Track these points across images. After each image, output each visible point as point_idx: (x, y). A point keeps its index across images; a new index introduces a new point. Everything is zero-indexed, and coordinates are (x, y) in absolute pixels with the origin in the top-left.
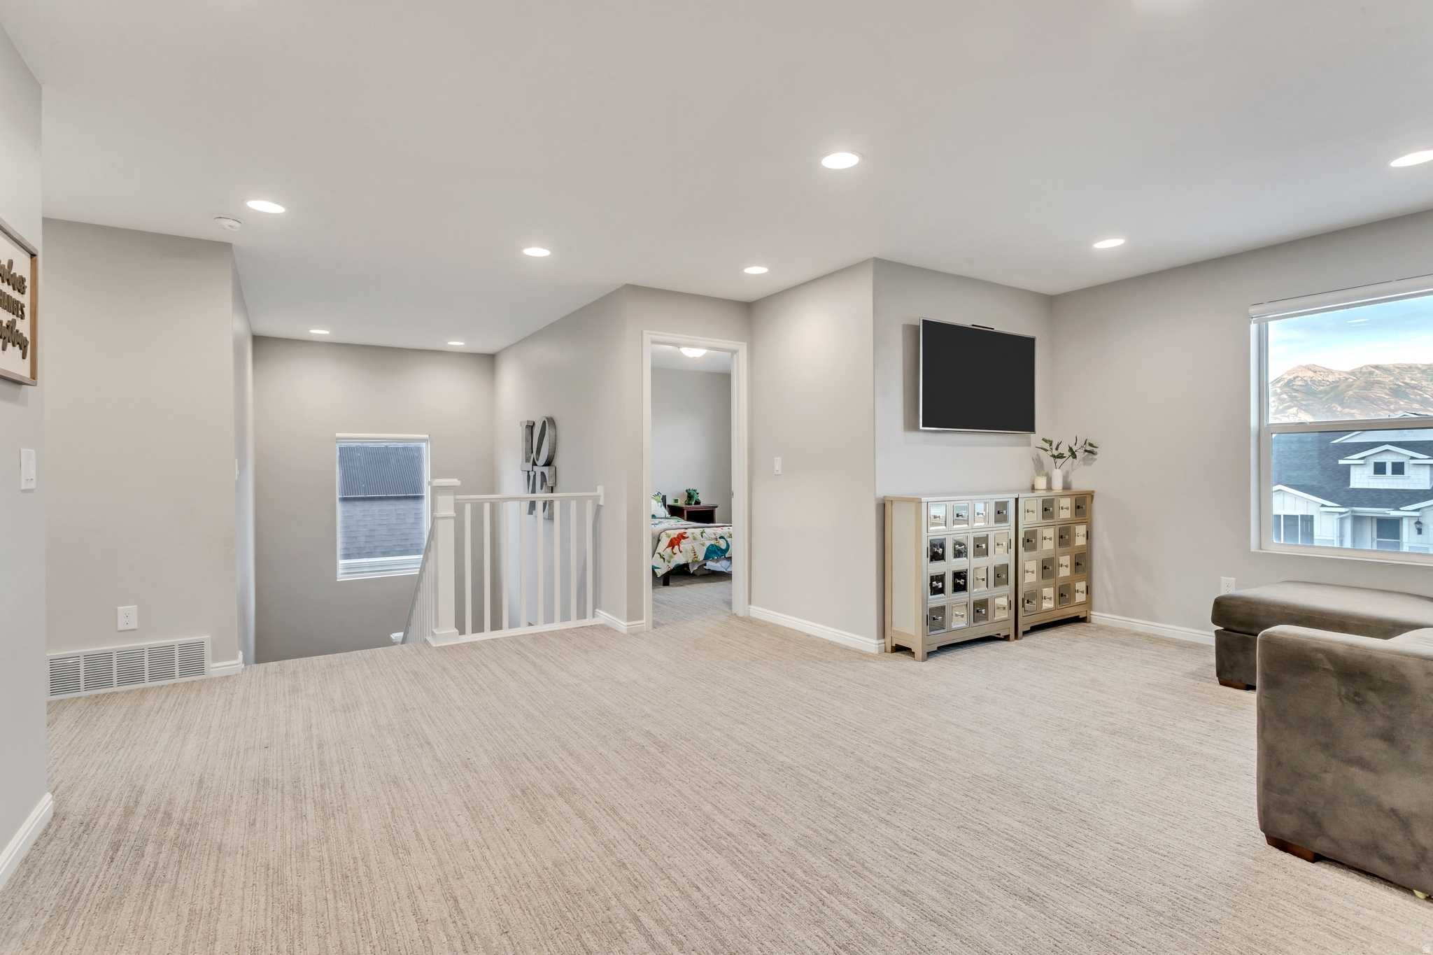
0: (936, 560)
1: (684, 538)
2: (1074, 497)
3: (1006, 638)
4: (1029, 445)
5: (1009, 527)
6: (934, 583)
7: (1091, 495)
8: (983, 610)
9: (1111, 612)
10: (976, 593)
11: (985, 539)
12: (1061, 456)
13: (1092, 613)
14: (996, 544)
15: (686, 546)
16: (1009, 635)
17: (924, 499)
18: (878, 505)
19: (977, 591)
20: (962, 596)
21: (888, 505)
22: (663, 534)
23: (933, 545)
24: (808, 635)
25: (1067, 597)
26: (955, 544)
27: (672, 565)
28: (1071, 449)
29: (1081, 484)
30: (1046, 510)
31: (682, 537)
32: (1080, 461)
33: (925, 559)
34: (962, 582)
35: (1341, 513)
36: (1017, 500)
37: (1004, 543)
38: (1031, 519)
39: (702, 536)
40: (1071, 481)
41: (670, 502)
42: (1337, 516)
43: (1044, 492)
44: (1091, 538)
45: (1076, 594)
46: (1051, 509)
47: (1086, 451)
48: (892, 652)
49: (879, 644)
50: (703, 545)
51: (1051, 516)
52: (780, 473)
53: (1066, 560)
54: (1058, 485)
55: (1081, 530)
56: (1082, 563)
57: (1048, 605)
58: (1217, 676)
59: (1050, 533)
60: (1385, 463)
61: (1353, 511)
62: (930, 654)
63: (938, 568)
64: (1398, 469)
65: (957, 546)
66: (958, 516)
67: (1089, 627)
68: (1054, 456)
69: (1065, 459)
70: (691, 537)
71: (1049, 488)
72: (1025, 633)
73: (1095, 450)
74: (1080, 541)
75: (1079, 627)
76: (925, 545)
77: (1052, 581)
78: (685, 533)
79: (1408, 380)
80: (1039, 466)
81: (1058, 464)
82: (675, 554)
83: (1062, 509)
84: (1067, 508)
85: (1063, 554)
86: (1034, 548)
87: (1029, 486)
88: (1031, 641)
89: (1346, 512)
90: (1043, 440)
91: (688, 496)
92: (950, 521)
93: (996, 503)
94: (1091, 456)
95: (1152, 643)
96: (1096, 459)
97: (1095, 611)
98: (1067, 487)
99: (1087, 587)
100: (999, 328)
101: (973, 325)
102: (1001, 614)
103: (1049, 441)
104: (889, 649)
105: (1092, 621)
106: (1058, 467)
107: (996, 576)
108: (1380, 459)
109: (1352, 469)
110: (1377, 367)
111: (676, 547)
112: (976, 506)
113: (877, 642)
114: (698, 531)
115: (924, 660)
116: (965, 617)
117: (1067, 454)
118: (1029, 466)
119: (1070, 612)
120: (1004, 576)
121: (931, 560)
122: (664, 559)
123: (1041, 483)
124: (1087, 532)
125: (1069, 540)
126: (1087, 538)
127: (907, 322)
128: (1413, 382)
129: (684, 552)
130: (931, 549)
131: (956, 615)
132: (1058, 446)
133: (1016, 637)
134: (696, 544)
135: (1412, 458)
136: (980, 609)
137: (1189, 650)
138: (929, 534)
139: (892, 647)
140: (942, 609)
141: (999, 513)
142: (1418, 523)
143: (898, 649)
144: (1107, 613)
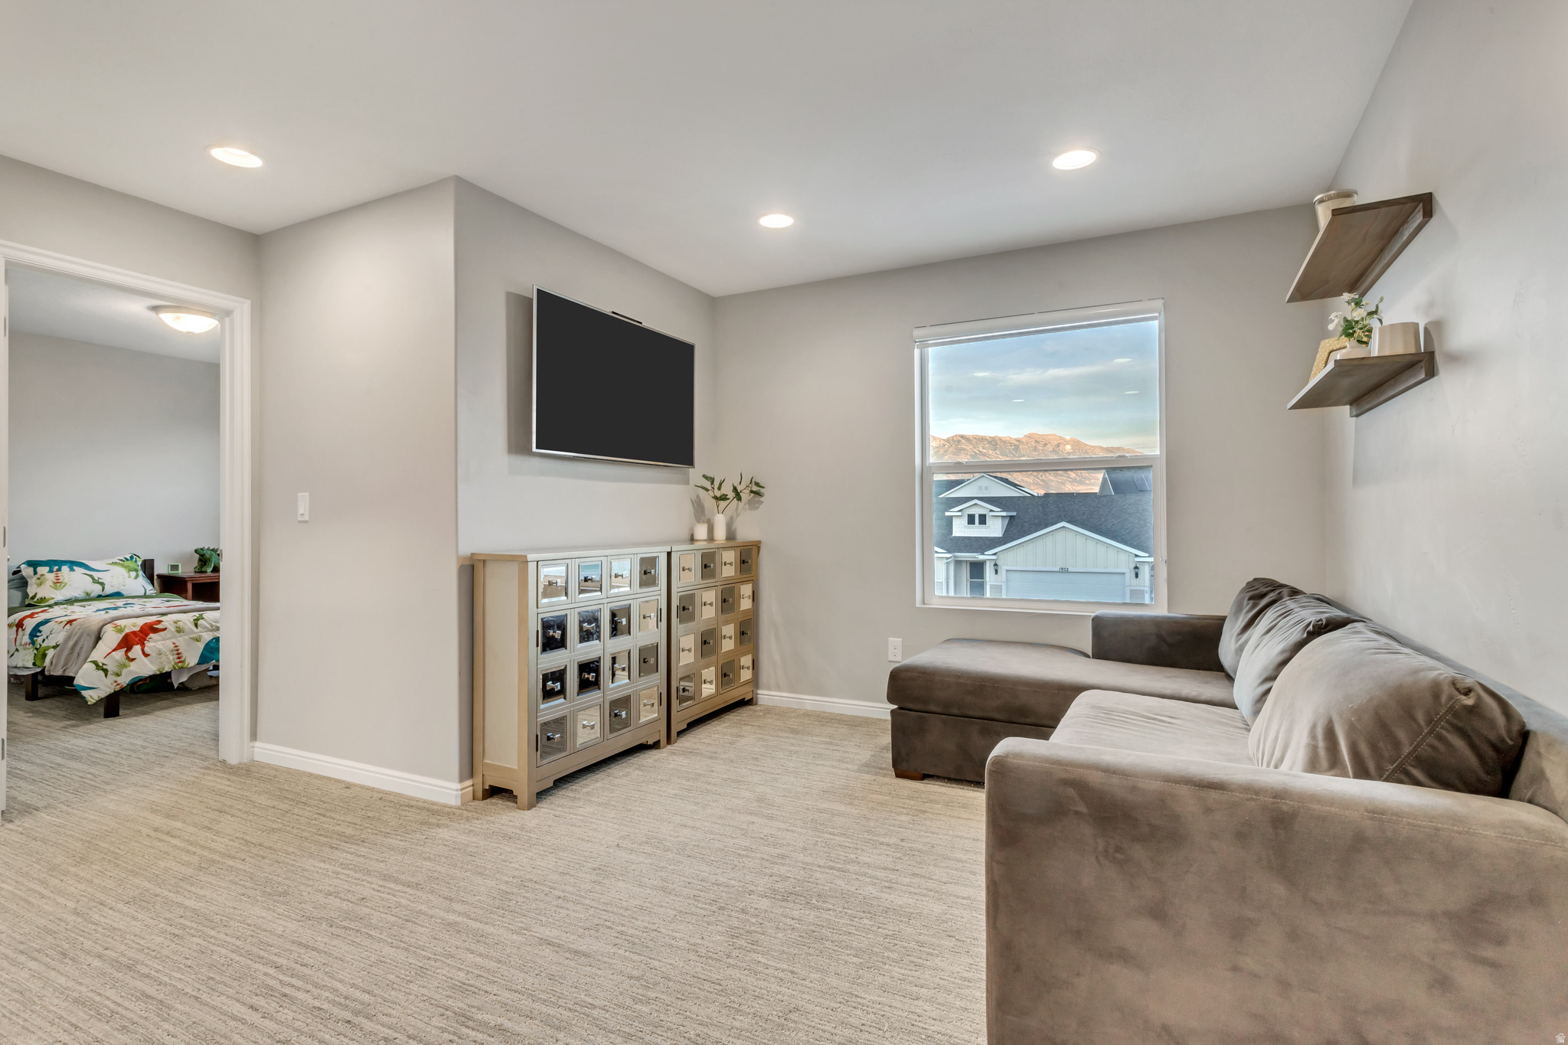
0: (552, 649)
1: (156, 631)
2: (739, 550)
3: (656, 745)
4: (687, 482)
5: (659, 593)
6: (550, 683)
7: (756, 546)
8: (624, 713)
9: (779, 688)
10: (613, 689)
11: (627, 611)
12: (724, 498)
13: (759, 692)
14: (642, 617)
15: (159, 645)
16: (659, 741)
17: (531, 557)
18: (462, 569)
19: (616, 685)
20: (593, 696)
21: (479, 567)
22: (109, 628)
23: (547, 625)
24: (348, 786)
25: (731, 677)
26: (581, 622)
27: (125, 680)
28: (735, 489)
29: (747, 532)
30: (706, 566)
31: (150, 629)
32: (745, 504)
33: (534, 649)
34: (591, 676)
35: (947, 558)
36: (669, 554)
37: (652, 615)
38: (686, 580)
39: (196, 625)
40: (735, 529)
41: (160, 569)
42: (945, 561)
43: (705, 543)
44: (757, 602)
45: (742, 670)
46: (712, 565)
47: (752, 492)
48: (485, 797)
49: (462, 790)
50: (198, 640)
51: (712, 575)
52: (306, 518)
53: (729, 630)
54: (720, 534)
55: (746, 590)
56: (748, 632)
57: (708, 690)
58: (893, 767)
59: (710, 596)
60: (974, 515)
61: (955, 557)
62: (541, 795)
63: (555, 660)
64: (983, 520)
65: (585, 625)
66: (586, 580)
67: (755, 711)
68: (716, 498)
69: (729, 501)
70: (172, 628)
71: (711, 538)
72: (680, 733)
73: (762, 490)
74: (746, 604)
75: (745, 712)
76: (534, 626)
77: (714, 658)
78: (159, 622)
79: (981, 449)
80: (700, 512)
81: (721, 508)
82: (133, 660)
83: (725, 565)
84: (731, 564)
85: (727, 623)
86: (691, 618)
87: (687, 536)
88: (687, 744)
89: (951, 557)
90: (704, 476)
91: (200, 560)
92: (573, 587)
93: (642, 560)
94: (758, 498)
95: (823, 725)
96: (763, 502)
97: (763, 689)
98: (731, 536)
99: (753, 660)
100: (648, 323)
101: (613, 312)
102: (649, 714)
103: (711, 478)
104: (480, 794)
105: (760, 702)
106: (721, 511)
107: (642, 660)
108: (971, 511)
109: (954, 519)
110: (962, 437)
111: (137, 648)
112: (613, 563)
113: (459, 786)
114: (187, 619)
115: (530, 806)
116: (597, 727)
117: (731, 495)
118: (688, 510)
119: (735, 694)
120: (652, 661)
121: (544, 650)
122: (106, 671)
123: (701, 532)
124: (753, 592)
125: (733, 604)
126: (753, 600)
127: (513, 290)
128: (984, 451)
129: (153, 654)
130: (544, 634)
131: (584, 726)
132: (720, 485)
133: (669, 741)
134: (181, 641)
135: (991, 511)
136: (619, 711)
137: (860, 728)
138: (540, 610)
139: (485, 791)
140: (559, 723)
141: (645, 573)
142: (996, 565)
143: (494, 792)
144: (775, 691)
